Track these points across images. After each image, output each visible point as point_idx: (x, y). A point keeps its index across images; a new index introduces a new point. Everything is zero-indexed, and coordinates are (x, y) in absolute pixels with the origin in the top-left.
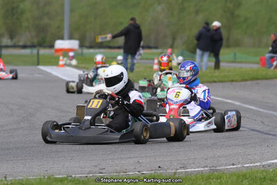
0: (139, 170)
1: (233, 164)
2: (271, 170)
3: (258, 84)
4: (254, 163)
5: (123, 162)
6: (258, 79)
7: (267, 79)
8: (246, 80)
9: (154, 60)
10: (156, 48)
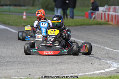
0: (18, 76)
1: (73, 74)
2: (95, 77)
3: (84, 28)
4: (85, 73)
5: (8, 72)
6: (84, 25)
7: (89, 25)
8: (77, 26)
9: (23, 13)
10: (24, 6)
